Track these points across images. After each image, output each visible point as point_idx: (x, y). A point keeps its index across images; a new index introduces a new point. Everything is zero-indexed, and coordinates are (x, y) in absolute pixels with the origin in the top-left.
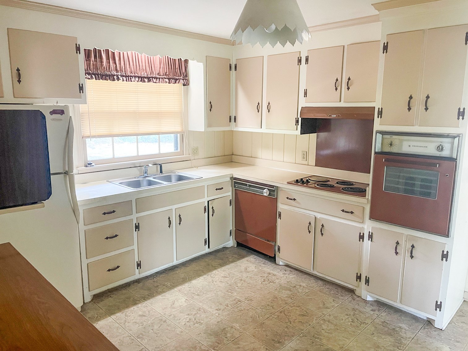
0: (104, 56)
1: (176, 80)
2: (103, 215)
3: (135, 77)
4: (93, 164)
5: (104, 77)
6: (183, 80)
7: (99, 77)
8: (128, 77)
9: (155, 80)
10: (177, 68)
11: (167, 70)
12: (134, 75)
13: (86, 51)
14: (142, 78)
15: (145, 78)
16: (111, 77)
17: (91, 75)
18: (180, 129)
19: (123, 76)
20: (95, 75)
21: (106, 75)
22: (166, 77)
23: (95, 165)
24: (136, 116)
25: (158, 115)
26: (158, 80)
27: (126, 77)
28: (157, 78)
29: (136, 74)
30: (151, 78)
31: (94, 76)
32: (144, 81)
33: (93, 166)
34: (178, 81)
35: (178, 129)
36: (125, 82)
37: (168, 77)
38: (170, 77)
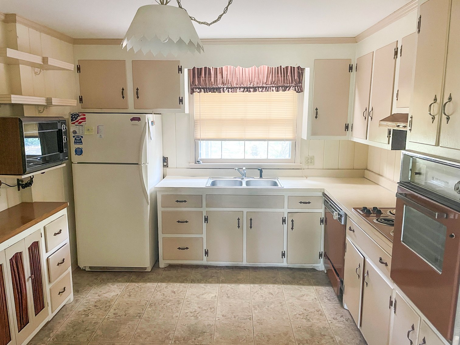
0: (213, 72)
1: (287, 87)
2: (176, 202)
3: (240, 88)
4: (201, 162)
5: (212, 90)
6: (295, 87)
7: (207, 90)
8: (234, 88)
9: (260, 90)
10: (289, 76)
11: (275, 79)
12: (239, 86)
13: (198, 70)
14: (247, 88)
15: (251, 88)
16: (218, 90)
17: (201, 89)
18: (291, 137)
19: (229, 88)
20: (204, 89)
21: (214, 88)
22: (273, 85)
23: (203, 163)
24: (244, 123)
25: (267, 123)
26: (265, 89)
27: (231, 88)
28: (263, 87)
29: (242, 86)
30: (257, 88)
31: (202, 90)
32: (250, 91)
33: (200, 163)
34: (288, 89)
35: (290, 136)
36: (230, 93)
37: (276, 85)
38: (279, 85)
